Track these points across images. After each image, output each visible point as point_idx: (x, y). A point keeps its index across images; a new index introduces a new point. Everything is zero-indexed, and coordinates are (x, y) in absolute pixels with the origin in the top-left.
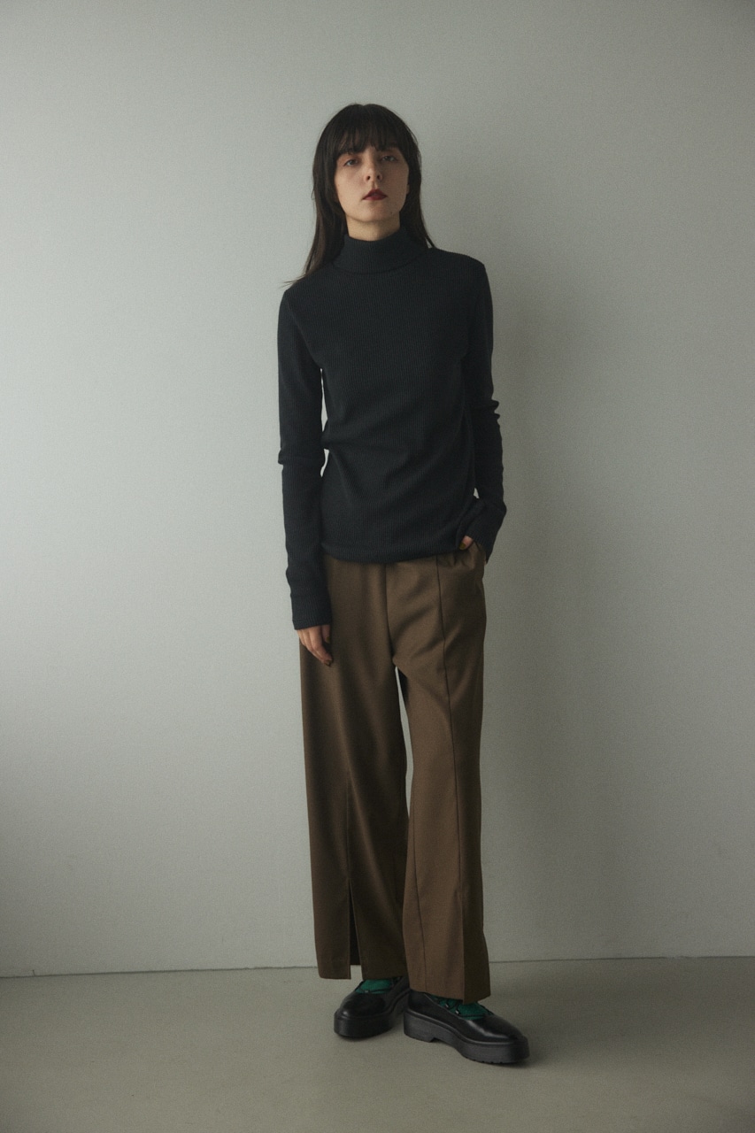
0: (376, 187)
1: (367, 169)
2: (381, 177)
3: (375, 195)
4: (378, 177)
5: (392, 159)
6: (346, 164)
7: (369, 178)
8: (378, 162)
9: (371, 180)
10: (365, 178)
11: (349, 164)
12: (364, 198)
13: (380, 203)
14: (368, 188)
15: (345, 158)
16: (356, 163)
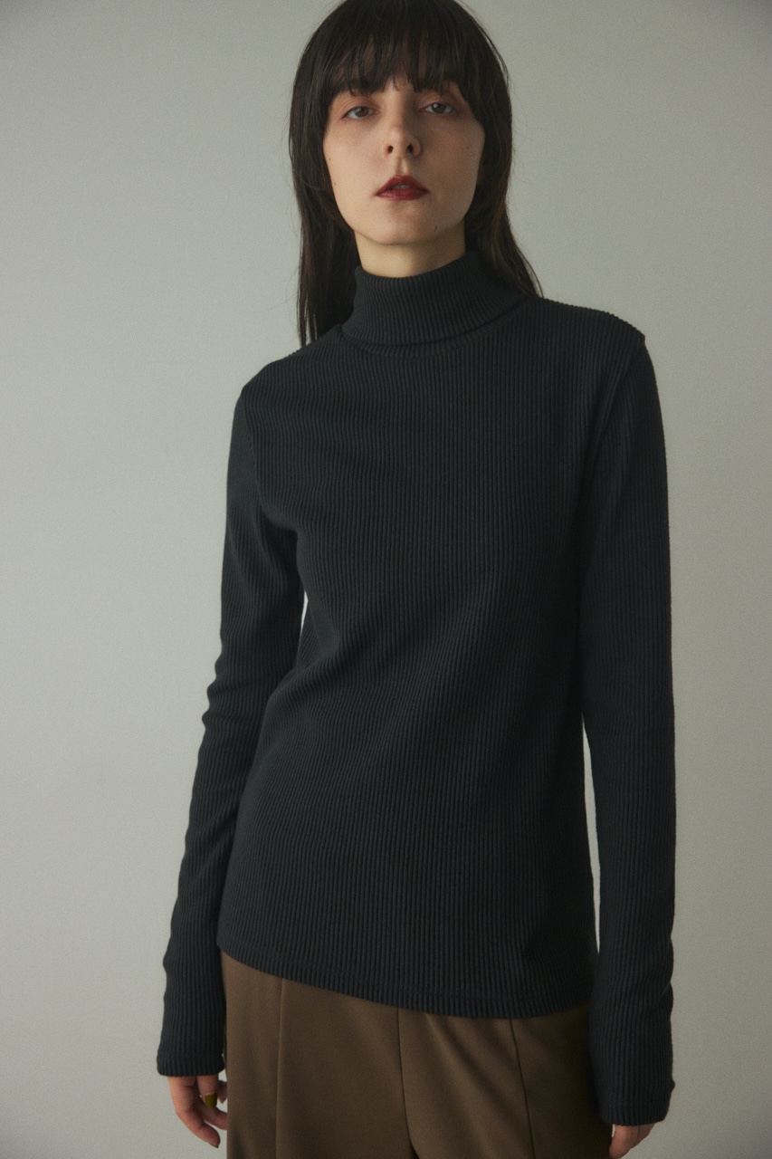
0: (405, 169)
1: (388, 131)
2: (417, 150)
3: (400, 189)
4: (410, 149)
5: (448, 110)
6: (346, 115)
7: (390, 149)
8: (412, 116)
9: (395, 154)
10: (383, 149)
11: (353, 115)
12: (379, 193)
13: (411, 208)
14: (389, 169)
15: (344, 102)
16: (367, 113)
